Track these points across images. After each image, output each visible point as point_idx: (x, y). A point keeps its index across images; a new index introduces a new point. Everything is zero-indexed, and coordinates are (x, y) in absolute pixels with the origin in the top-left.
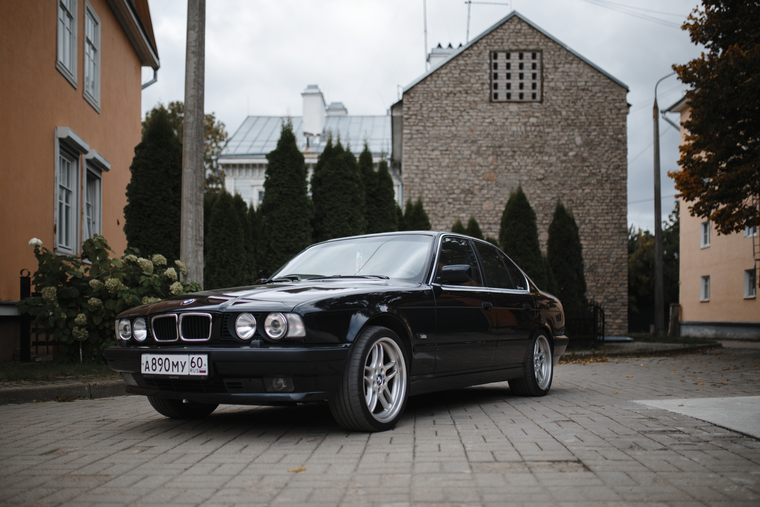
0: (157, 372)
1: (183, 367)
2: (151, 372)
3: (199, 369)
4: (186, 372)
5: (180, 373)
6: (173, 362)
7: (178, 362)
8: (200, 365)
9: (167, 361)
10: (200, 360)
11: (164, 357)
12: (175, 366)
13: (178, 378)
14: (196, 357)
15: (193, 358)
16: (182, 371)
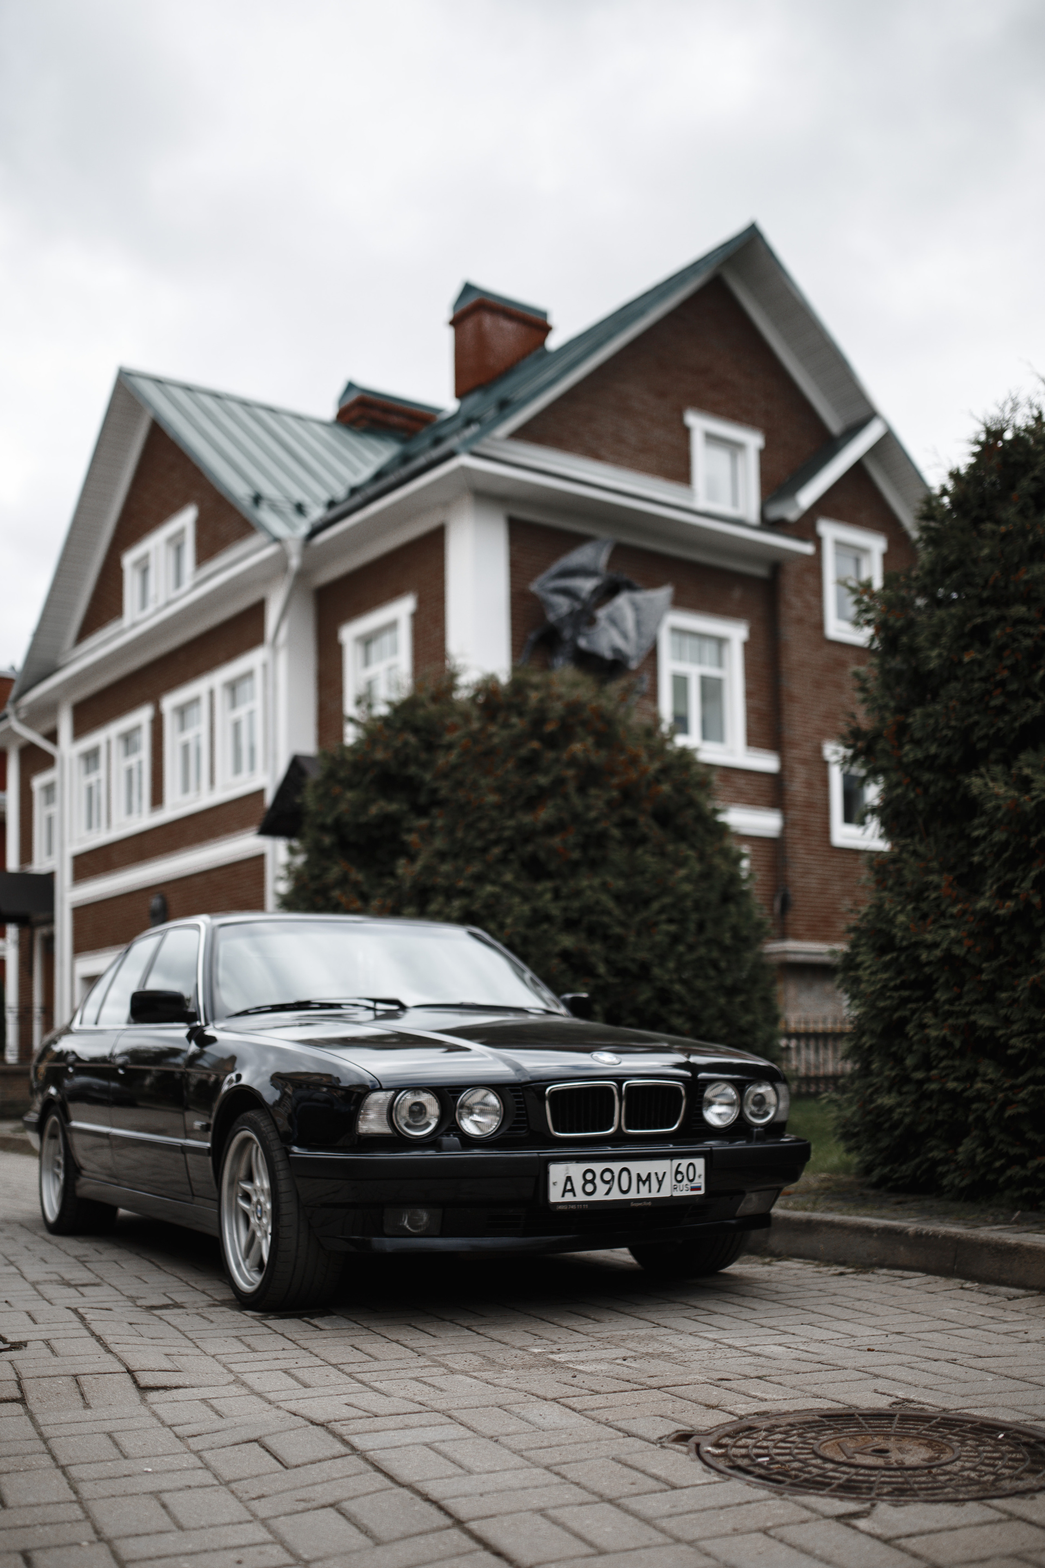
0: (599, 1196)
1: (660, 1183)
2: (581, 1197)
3: (690, 1185)
4: (666, 1192)
5: (654, 1195)
6: (639, 1175)
7: (649, 1175)
8: (691, 1177)
9: (625, 1175)
10: (691, 1168)
11: (616, 1167)
12: (644, 1183)
13: (649, 1204)
14: (685, 1162)
15: (679, 1165)
16: (659, 1191)
